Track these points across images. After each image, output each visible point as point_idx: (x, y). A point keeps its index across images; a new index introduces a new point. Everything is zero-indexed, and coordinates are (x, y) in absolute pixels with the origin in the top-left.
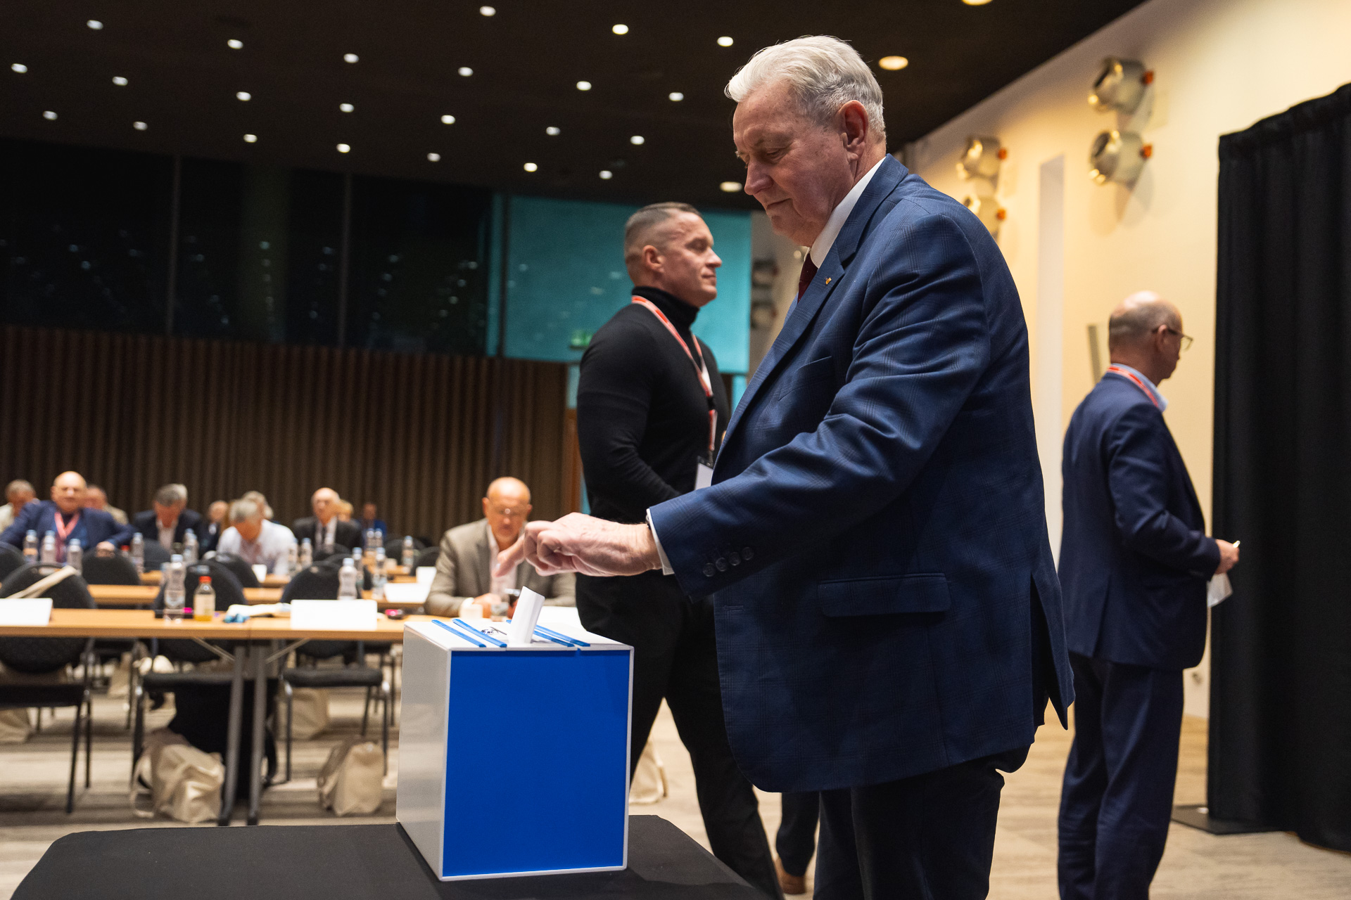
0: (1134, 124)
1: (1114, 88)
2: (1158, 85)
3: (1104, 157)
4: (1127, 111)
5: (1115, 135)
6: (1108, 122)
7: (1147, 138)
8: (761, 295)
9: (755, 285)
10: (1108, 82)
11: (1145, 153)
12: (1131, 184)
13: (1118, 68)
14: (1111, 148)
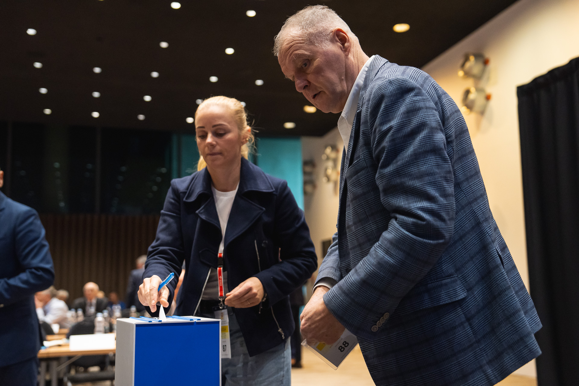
0: (482, 84)
1: (471, 68)
2: (492, 65)
3: (468, 101)
4: (478, 78)
5: (473, 90)
6: (469, 84)
7: (489, 90)
8: (308, 178)
9: (305, 173)
10: (468, 65)
11: (488, 98)
12: (482, 113)
13: (472, 58)
14: (472, 96)
